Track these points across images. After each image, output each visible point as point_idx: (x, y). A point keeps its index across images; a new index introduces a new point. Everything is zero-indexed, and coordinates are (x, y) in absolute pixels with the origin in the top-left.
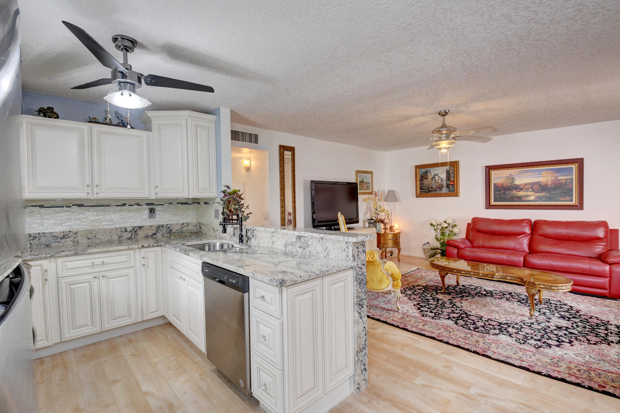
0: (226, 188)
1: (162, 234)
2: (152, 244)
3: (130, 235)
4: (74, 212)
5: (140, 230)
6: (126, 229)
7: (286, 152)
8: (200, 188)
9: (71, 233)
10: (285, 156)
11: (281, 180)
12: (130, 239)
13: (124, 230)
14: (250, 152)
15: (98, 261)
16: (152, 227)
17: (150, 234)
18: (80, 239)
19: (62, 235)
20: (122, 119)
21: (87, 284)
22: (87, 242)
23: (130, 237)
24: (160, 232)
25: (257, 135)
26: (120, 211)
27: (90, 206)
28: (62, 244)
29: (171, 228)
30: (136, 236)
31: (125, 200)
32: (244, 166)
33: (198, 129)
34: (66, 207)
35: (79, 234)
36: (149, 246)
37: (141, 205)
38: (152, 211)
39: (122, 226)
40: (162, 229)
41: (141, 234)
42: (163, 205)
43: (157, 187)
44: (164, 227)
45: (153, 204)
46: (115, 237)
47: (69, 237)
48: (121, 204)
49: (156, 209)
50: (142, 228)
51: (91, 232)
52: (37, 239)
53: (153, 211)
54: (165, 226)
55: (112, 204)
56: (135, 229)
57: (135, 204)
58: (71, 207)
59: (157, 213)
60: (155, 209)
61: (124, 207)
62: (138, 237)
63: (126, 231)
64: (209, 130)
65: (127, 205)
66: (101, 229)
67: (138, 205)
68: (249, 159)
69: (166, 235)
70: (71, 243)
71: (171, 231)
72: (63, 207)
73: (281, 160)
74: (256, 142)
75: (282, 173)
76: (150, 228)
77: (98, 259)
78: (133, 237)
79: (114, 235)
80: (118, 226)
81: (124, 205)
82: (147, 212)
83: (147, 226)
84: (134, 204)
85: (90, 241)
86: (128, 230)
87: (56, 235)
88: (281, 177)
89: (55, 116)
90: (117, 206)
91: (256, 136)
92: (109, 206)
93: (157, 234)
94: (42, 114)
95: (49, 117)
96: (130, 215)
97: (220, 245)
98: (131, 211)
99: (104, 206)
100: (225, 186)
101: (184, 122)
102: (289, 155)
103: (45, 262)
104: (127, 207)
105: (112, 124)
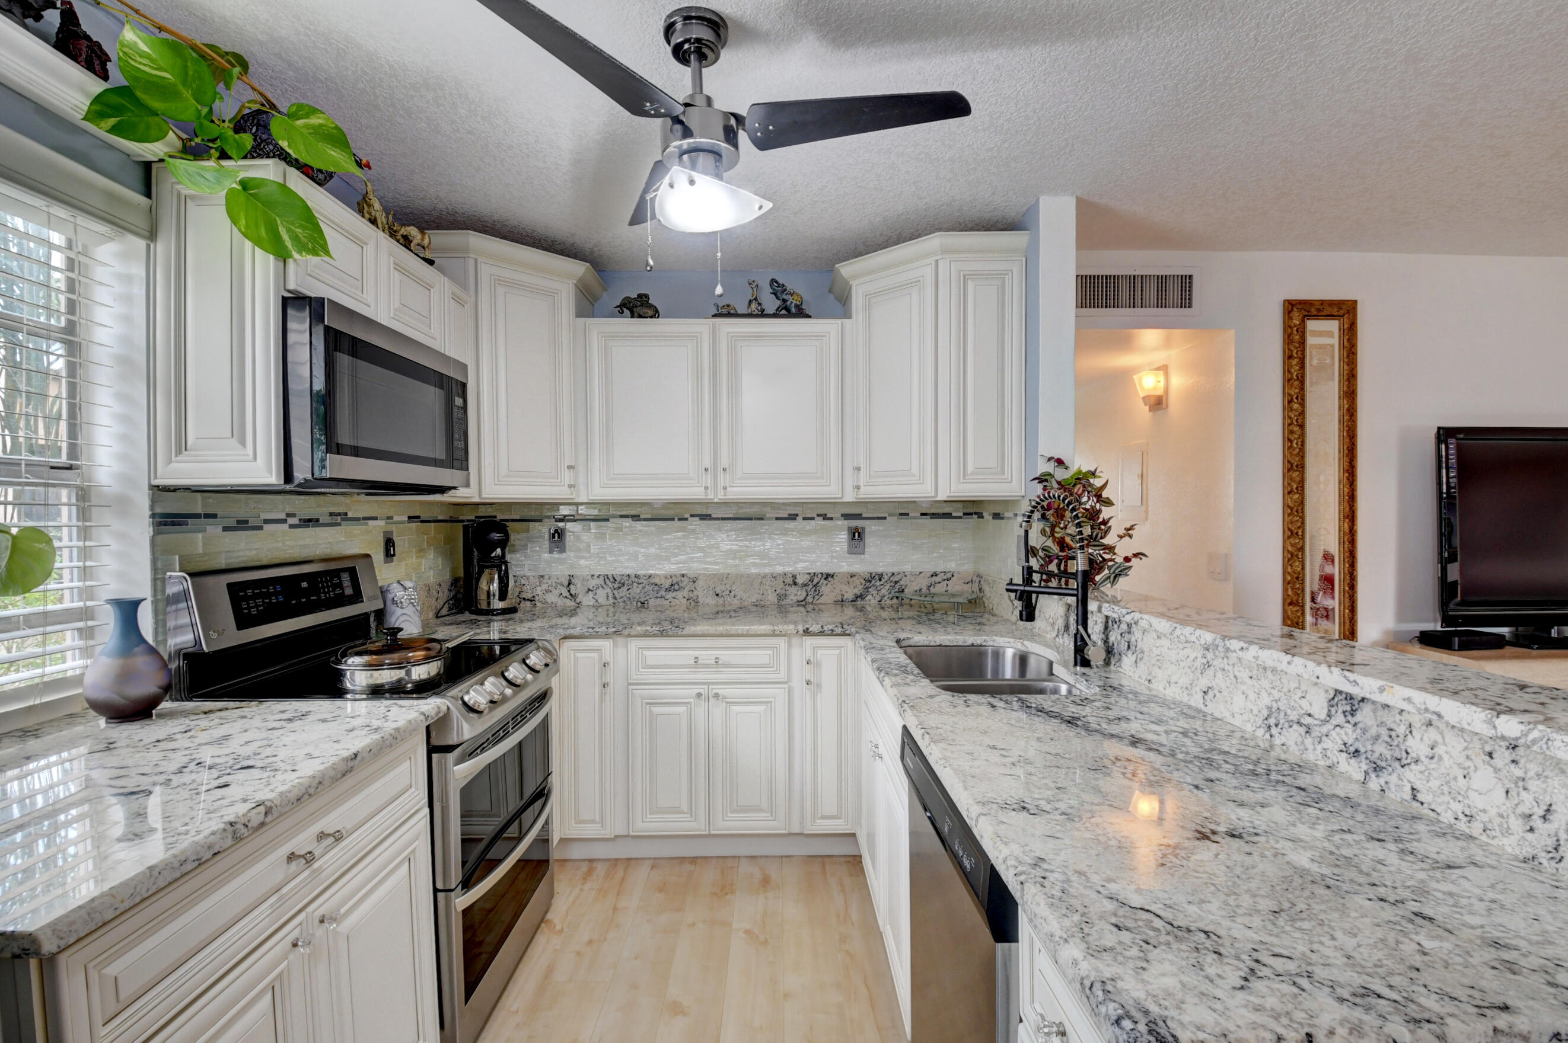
0: (1050, 468)
1: (878, 598)
2: (831, 627)
3: (804, 594)
4: (693, 532)
5: (825, 582)
6: (794, 577)
7: (1312, 325)
8: (970, 468)
9: (686, 579)
10: (1310, 340)
11: (1292, 432)
12: (802, 603)
13: (790, 580)
14: (1168, 344)
15: (707, 656)
16: (854, 578)
17: (849, 595)
18: (700, 594)
19: (667, 584)
20: (785, 297)
21: (682, 709)
22: (714, 602)
23: (802, 598)
24: (875, 592)
25: (1191, 277)
26: (785, 532)
27: (724, 519)
28: (667, 602)
29: (902, 583)
30: (817, 597)
31: (796, 504)
32: (1142, 395)
33: (970, 285)
34: (679, 519)
35: (701, 583)
36: (822, 633)
37: (831, 519)
38: (857, 535)
39: (789, 569)
40: (878, 583)
41: (829, 592)
42: (885, 518)
43: (859, 469)
44: (883, 581)
45: (858, 516)
46: (772, 598)
47: (681, 588)
48: (786, 516)
49: (867, 530)
50: (830, 579)
51: (722, 578)
52: (626, 587)
53: (859, 536)
54: (886, 577)
55: (768, 515)
56: (816, 580)
57: (818, 515)
58: (686, 519)
59: (869, 539)
60: (863, 529)
61: (791, 524)
62: (822, 600)
63: (795, 584)
64: (1004, 283)
65: (800, 518)
66: (742, 576)
67: (825, 517)
68: (1164, 369)
69: (889, 602)
70: (684, 601)
71: (903, 591)
72: (673, 519)
73: (1290, 357)
74: (1186, 301)
75: (1296, 406)
76: (851, 580)
77: (706, 651)
78: (810, 599)
79: (769, 592)
80: (779, 569)
81: (793, 517)
82: (844, 537)
83: (843, 573)
84: (815, 516)
85: (720, 600)
86: (800, 580)
87: (657, 581)
88: (1287, 421)
89: (650, 313)
90: (777, 519)
91: (1186, 282)
92: (762, 519)
93: (867, 598)
94: (627, 312)
95: (640, 316)
96: (806, 543)
97: (1014, 655)
98: (808, 533)
99: (751, 519)
100: (1050, 459)
101: (928, 272)
102: (1330, 334)
103: (606, 644)
104: (799, 523)
105: (762, 314)
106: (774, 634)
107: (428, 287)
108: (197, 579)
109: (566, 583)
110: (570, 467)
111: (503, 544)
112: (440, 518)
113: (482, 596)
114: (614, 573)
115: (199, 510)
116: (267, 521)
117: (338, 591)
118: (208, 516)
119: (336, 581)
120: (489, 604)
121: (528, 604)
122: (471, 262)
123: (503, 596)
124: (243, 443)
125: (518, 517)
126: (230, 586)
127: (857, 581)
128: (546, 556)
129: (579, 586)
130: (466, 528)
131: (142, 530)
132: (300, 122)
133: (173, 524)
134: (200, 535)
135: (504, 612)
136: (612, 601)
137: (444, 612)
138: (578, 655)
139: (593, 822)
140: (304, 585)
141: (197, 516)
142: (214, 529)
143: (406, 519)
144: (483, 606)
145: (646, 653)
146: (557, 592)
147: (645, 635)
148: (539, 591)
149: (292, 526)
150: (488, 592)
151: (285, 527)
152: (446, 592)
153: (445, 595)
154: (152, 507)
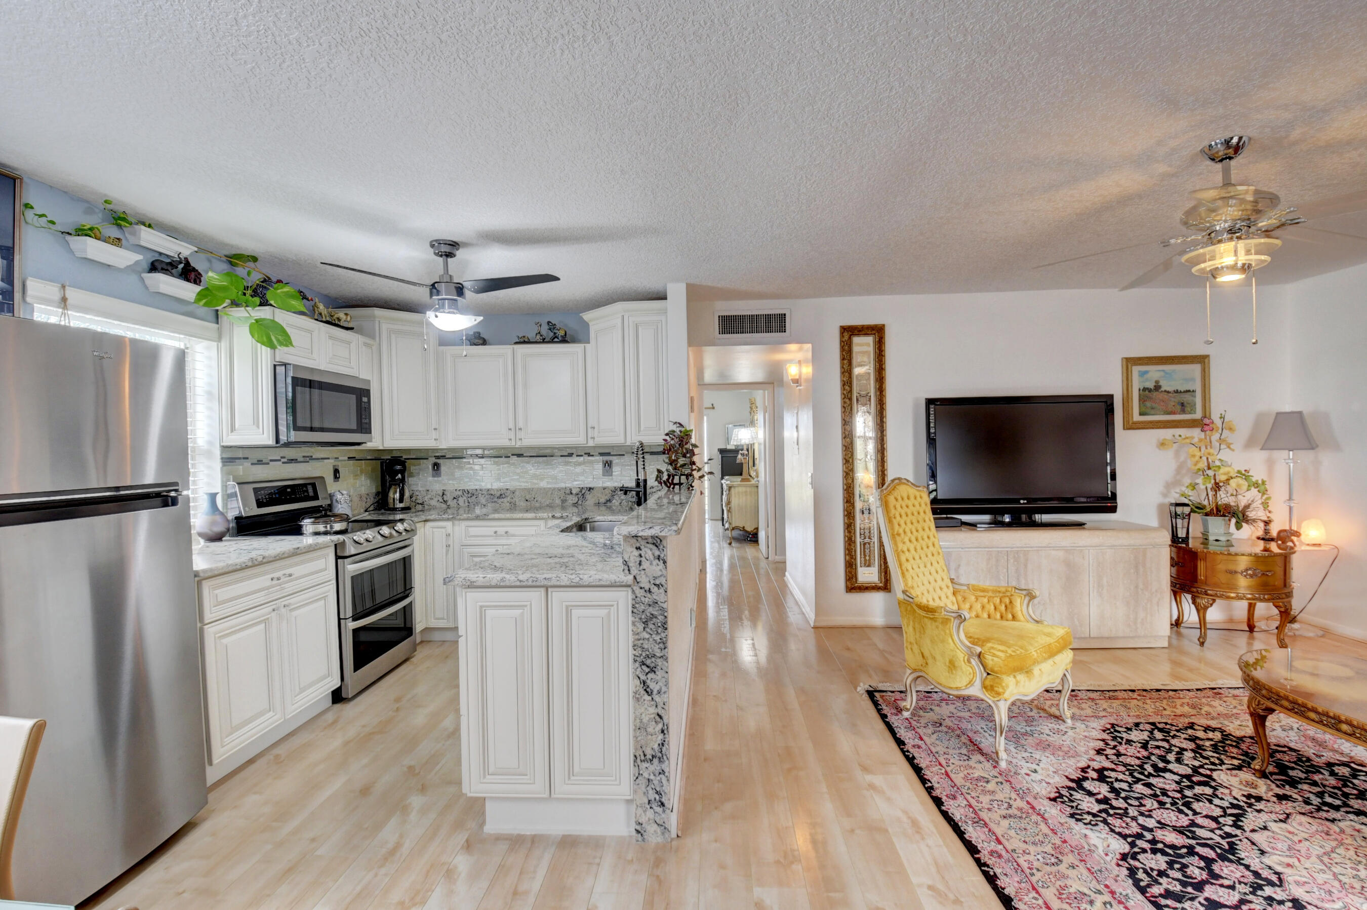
1: (619, 501)
3: (577, 498)
4: (513, 464)
5: (589, 493)
6: (571, 490)
7: (856, 340)
8: (643, 428)
9: (508, 492)
10: (856, 349)
11: (845, 402)
12: (575, 505)
13: (568, 492)
14: (801, 349)
15: (501, 530)
17: (603, 500)
18: (517, 500)
19: (498, 494)
22: (525, 505)
23: (575, 502)
24: (617, 498)
25: (785, 315)
26: (567, 463)
27: (531, 456)
28: (498, 505)
30: (584, 501)
31: (572, 447)
32: (791, 376)
33: (641, 327)
34: (506, 457)
35: (517, 493)
37: (593, 456)
38: (608, 465)
39: (567, 485)
40: (620, 493)
41: (591, 496)
42: (622, 455)
43: (594, 428)
45: (608, 454)
46: (558, 502)
47: (506, 497)
48: (566, 454)
49: (614, 462)
50: (592, 491)
51: (529, 490)
52: (475, 496)
55: (556, 454)
56: (583, 491)
57: (585, 454)
58: (509, 457)
59: (615, 468)
60: (611, 462)
61: (570, 459)
62: (587, 503)
63: (571, 493)
65: (574, 456)
66: (541, 489)
67: (589, 455)
68: (799, 362)
70: (508, 504)
72: (501, 457)
73: (844, 359)
74: (783, 329)
75: (847, 388)
76: (604, 491)
77: (503, 527)
78: (580, 502)
79: (556, 498)
80: (563, 485)
81: (571, 455)
82: (600, 466)
83: (599, 487)
84: (583, 454)
85: (528, 503)
86: (574, 492)
87: (493, 493)
88: (843, 396)
89: (481, 342)
90: (561, 456)
91: (783, 317)
92: (552, 456)
93: (613, 502)
95: (475, 344)
96: (579, 469)
98: (580, 464)
99: (546, 456)
100: (675, 423)
101: (619, 321)
102: (868, 345)
103: (448, 524)
104: (574, 459)
105: (544, 341)
106: (536, 519)
107: (349, 343)
108: (241, 485)
109: (441, 494)
110: (435, 429)
111: (402, 472)
112: (369, 458)
113: (391, 501)
114: (468, 488)
115: (241, 456)
116: (271, 460)
117: (306, 494)
118: (244, 458)
119: (305, 489)
120: (394, 505)
121: (420, 506)
122: (377, 322)
123: (401, 500)
124: (258, 427)
125: (414, 457)
126: (255, 489)
127: (607, 491)
128: (430, 479)
129: (448, 495)
130: (382, 463)
131: (218, 464)
132: (279, 291)
133: (230, 462)
134: (241, 467)
135: (403, 509)
136: (467, 504)
137: (372, 508)
138: (434, 530)
139: (443, 619)
140: (289, 490)
141: (240, 458)
142: (247, 464)
143: (346, 458)
144: (391, 506)
145: (470, 529)
146: (436, 499)
147: (468, 519)
148: (426, 498)
149: (284, 463)
150: (394, 499)
151: (280, 463)
152: (372, 499)
153: (371, 500)
154: (221, 455)
